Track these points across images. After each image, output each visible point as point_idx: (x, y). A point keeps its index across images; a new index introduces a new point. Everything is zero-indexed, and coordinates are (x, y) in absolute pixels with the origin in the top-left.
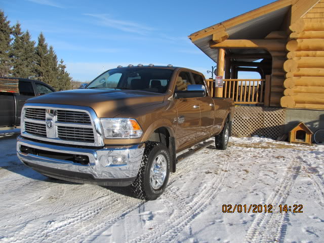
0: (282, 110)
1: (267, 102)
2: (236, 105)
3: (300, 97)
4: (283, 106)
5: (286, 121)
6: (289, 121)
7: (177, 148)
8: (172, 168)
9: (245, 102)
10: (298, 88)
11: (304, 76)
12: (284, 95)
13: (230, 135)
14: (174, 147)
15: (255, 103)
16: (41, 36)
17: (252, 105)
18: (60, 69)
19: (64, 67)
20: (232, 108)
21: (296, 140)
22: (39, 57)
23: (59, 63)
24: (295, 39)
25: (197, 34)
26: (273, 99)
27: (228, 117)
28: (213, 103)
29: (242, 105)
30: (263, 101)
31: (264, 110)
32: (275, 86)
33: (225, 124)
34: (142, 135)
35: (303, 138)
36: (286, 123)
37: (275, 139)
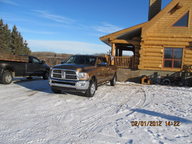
0: (139, 70)
1: (133, 67)
2: (119, 68)
3: (146, 65)
4: (139, 69)
5: (141, 75)
6: (142, 75)
7: (98, 83)
8: (96, 89)
9: (123, 67)
10: (145, 61)
11: (148, 56)
12: (139, 64)
13: (116, 81)
14: (97, 82)
15: (128, 67)
16: (15, 27)
17: (127, 68)
18: (25, 45)
19: (27, 44)
20: (117, 70)
21: (144, 83)
22: (13, 38)
23: (24, 42)
24: (143, 41)
25: (103, 37)
26: (135, 66)
27: (115, 73)
28: (109, 68)
29: (122, 68)
30: (131, 66)
31: (131, 70)
32: (136, 60)
33: (114, 76)
34: (89, 78)
35: (147, 82)
36: (140, 76)
37: (136, 83)
